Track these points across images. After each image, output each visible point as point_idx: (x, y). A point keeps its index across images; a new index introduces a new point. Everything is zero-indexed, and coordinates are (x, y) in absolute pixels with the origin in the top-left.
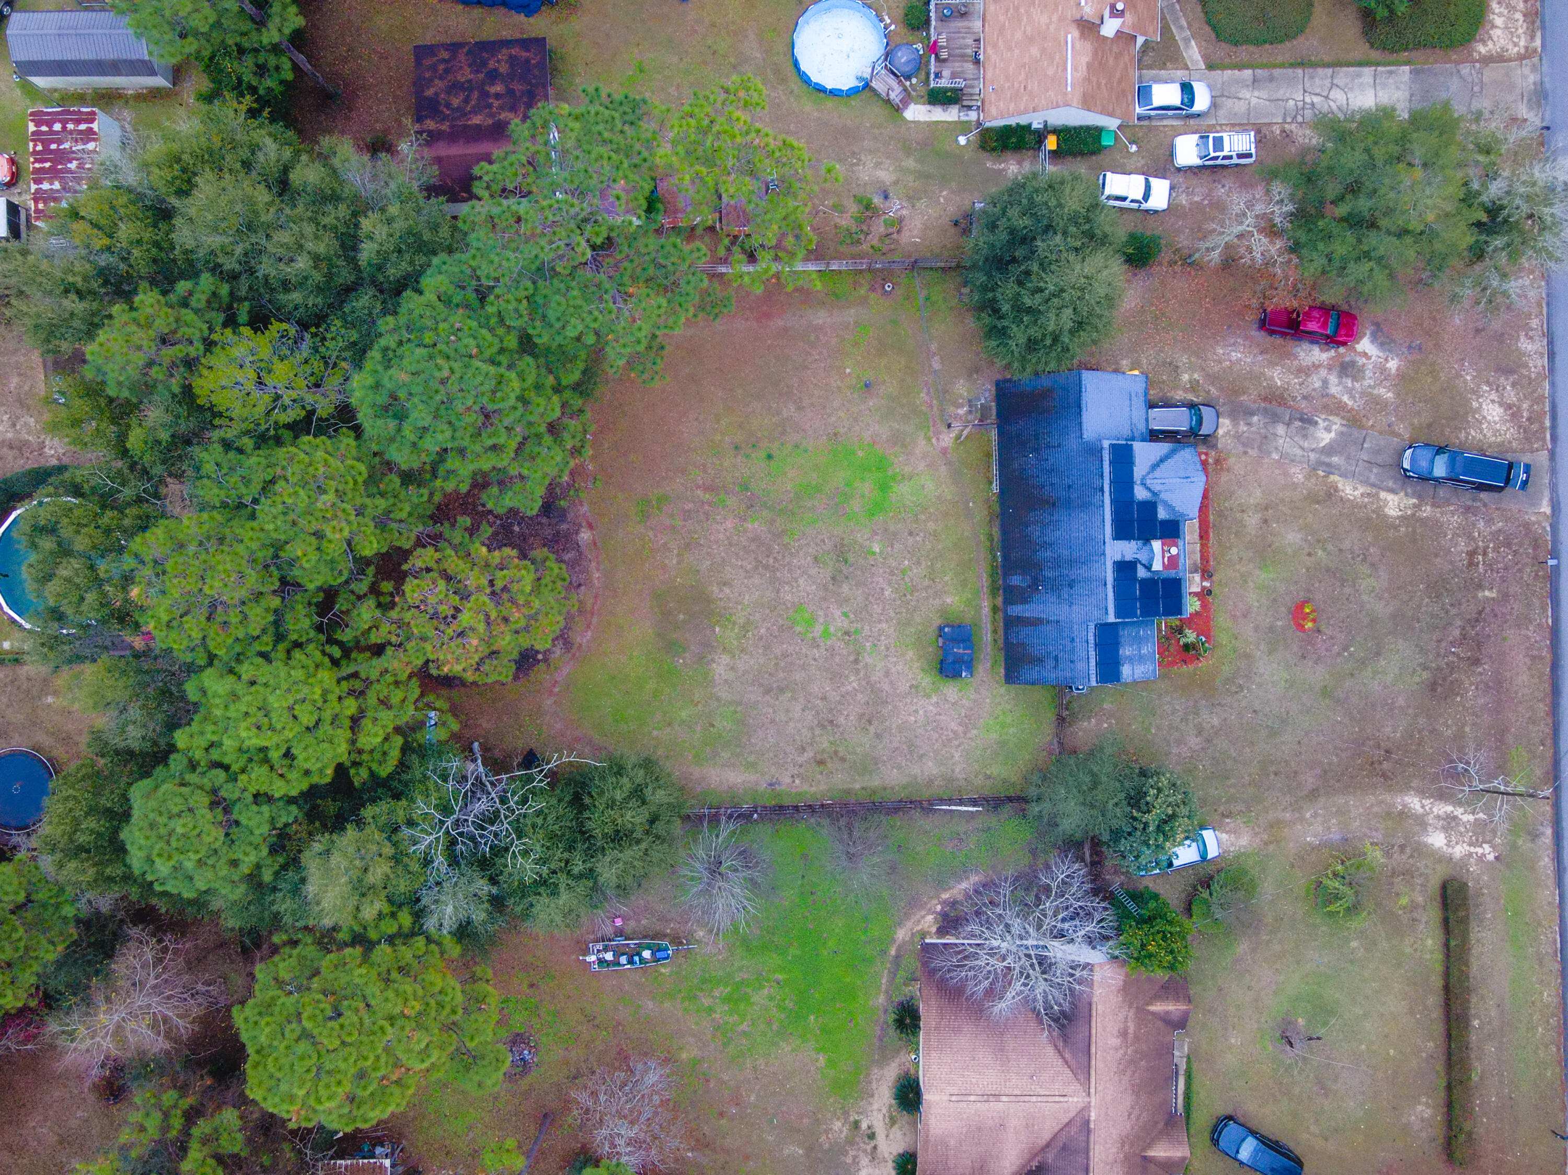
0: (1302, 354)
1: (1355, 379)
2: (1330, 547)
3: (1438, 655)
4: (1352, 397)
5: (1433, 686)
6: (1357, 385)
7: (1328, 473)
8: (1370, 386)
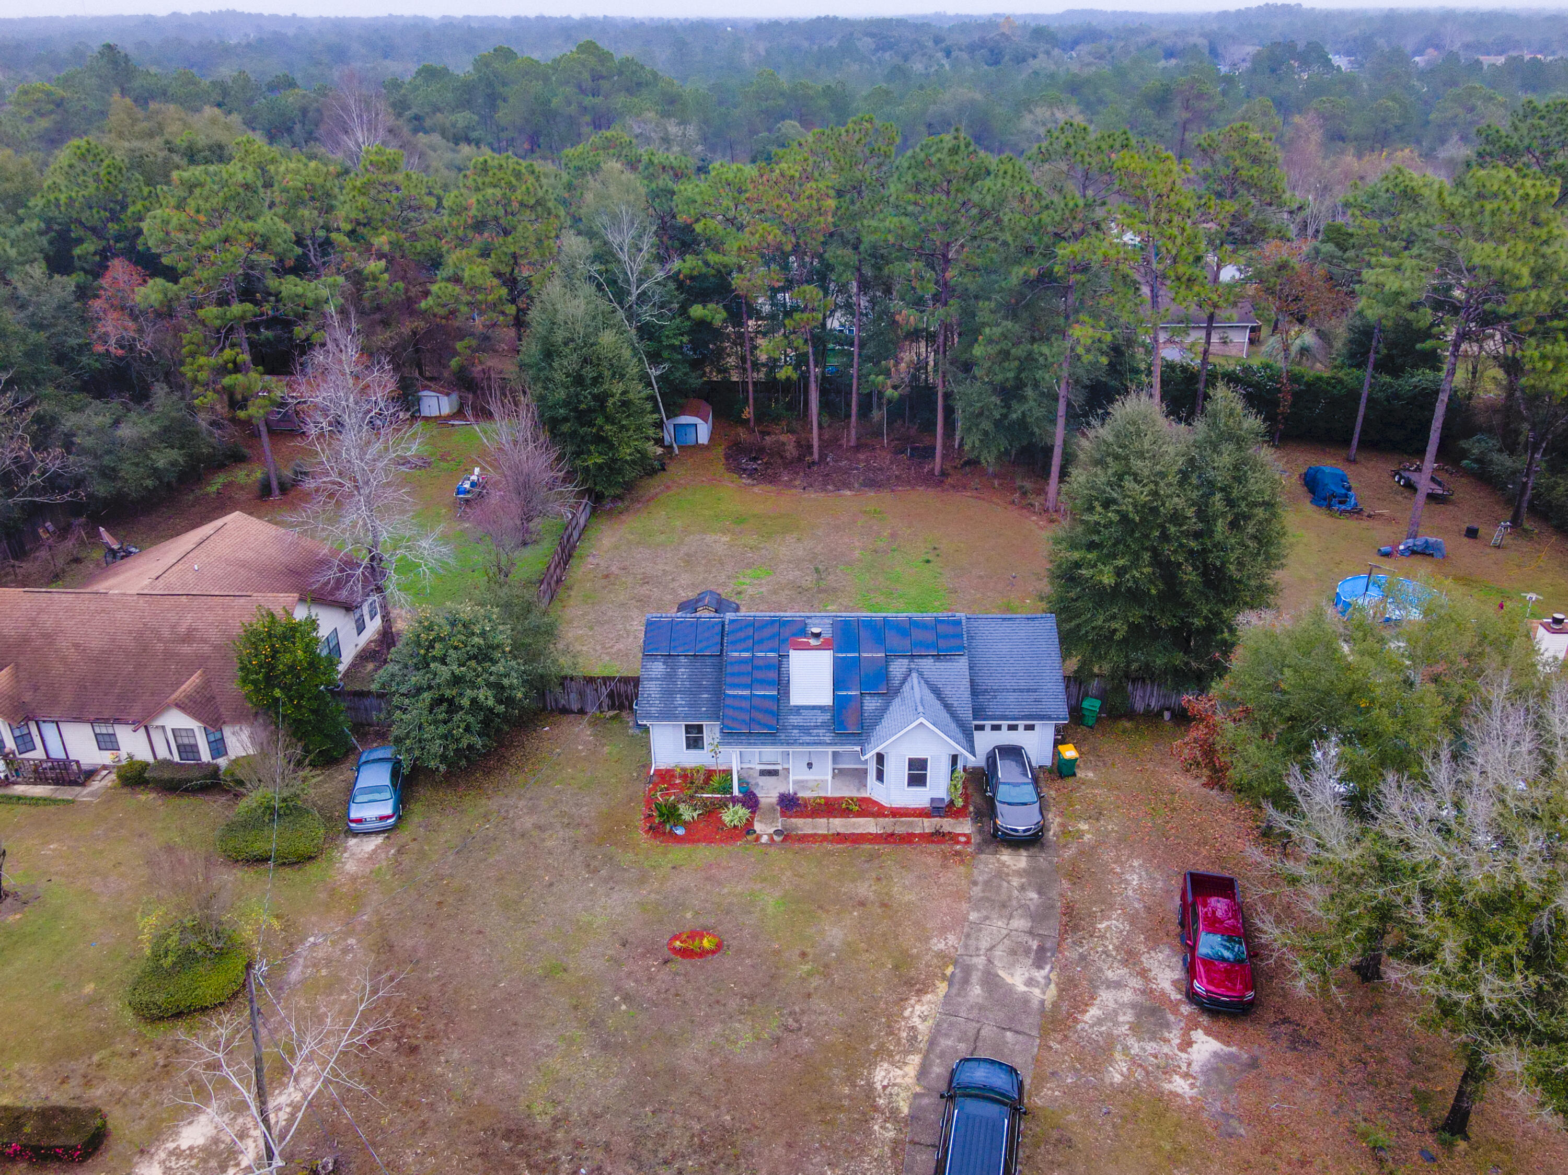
0: (1161, 956)
1: (1135, 1028)
2: (815, 982)
3: (579, 1145)
4: (1099, 1022)
5: (515, 1134)
6: (1124, 1029)
7: (950, 981)
8: (1126, 1049)
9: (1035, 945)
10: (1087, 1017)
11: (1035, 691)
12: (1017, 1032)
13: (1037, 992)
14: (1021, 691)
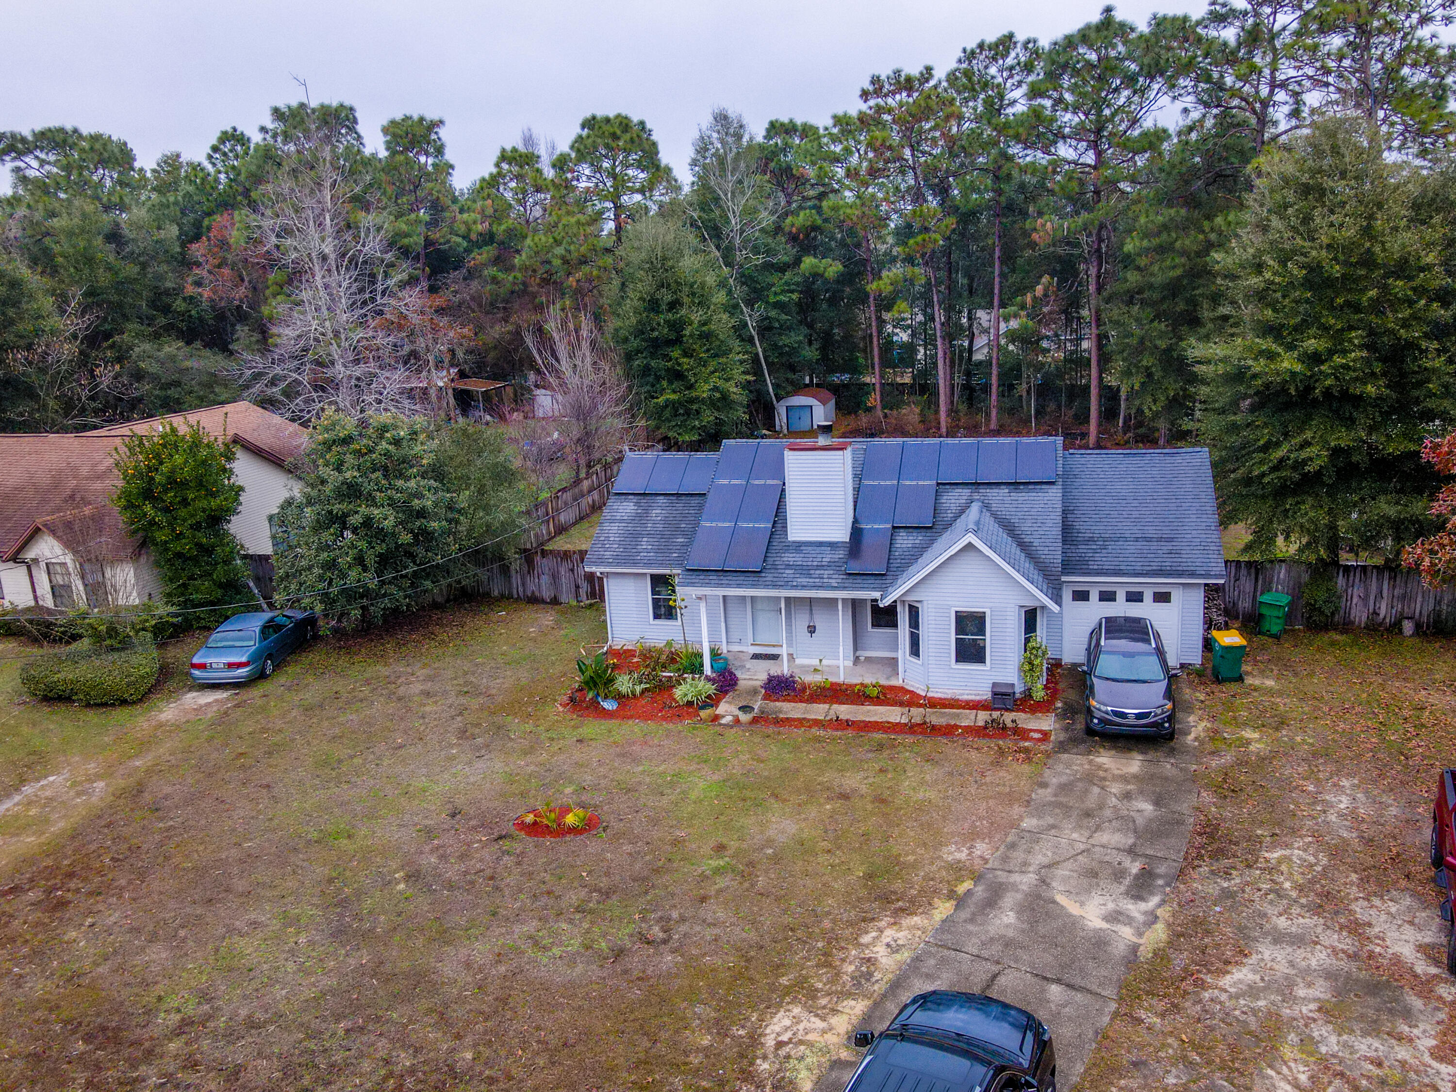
0: (1394, 907)
1: (1332, 1010)
2: (723, 882)
3: (193, 1063)
5: (108, 1034)
6: (1308, 1008)
7: (961, 902)
8: (1307, 1044)
9: (1135, 868)
10: (1226, 981)
11: (1170, 540)
12: (1070, 986)
13: (1126, 932)
14: (1148, 540)
